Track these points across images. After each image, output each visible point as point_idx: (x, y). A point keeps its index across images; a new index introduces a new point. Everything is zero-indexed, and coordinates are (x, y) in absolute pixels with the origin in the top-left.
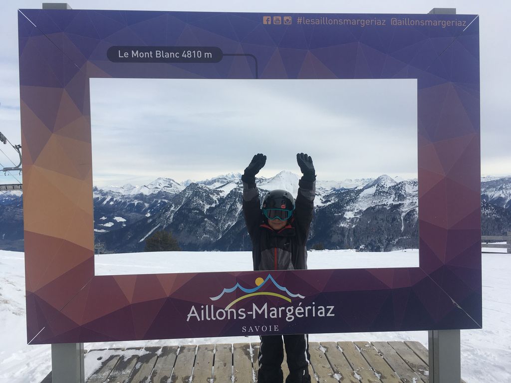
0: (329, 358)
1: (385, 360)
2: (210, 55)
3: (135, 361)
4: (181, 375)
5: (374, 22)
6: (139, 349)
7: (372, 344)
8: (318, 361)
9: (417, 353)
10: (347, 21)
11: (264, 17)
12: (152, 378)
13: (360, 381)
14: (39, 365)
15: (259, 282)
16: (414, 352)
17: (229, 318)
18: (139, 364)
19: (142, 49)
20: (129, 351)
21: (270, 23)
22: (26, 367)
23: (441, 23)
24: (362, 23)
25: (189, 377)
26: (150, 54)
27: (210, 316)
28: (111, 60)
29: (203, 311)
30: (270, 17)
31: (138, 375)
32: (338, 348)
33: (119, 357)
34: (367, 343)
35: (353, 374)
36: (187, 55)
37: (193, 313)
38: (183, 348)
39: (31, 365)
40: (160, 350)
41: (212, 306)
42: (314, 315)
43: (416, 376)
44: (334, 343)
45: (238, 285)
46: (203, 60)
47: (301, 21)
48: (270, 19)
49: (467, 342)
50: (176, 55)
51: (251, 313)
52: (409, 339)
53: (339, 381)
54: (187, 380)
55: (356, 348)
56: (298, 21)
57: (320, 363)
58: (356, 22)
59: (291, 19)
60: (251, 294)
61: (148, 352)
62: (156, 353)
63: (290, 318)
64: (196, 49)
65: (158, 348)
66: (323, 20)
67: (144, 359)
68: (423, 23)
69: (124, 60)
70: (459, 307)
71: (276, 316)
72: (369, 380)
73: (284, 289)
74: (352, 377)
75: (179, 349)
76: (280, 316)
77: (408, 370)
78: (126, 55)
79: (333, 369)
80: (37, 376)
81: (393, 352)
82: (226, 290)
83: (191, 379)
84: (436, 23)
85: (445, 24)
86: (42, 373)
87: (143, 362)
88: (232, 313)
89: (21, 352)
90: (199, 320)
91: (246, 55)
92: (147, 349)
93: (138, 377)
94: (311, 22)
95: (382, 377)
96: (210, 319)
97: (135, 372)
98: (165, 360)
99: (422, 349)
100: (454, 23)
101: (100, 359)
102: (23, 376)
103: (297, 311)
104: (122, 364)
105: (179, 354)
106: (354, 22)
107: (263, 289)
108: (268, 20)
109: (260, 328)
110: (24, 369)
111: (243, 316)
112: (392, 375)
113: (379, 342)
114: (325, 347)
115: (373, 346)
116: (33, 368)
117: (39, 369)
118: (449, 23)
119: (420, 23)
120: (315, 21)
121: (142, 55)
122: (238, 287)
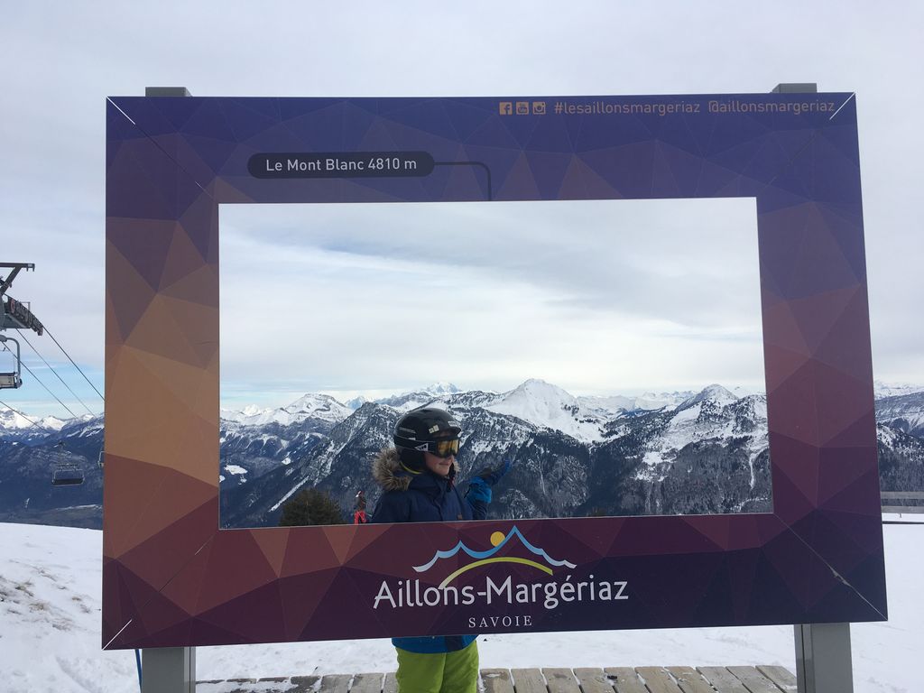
2: (413, 164)
5: (680, 108)
6: (281, 680)
7: (698, 670)
10: (637, 106)
11: (501, 104)
15: (498, 539)
16: (774, 684)
17: (446, 603)
19: (304, 158)
20: (264, 683)
21: (510, 112)
23: (791, 107)
26: (316, 165)
27: (413, 600)
28: (253, 175)
29: (400, 590)
32: (637, 677)
34: (689, 669)
36: (376, 165)
37: (385, 593)
38: (359, 678)
40: (319, 682)
41: (417, 581)
42: (593, 598)
44: (630, 669)
45: (461, 544)
46: (403, 172)
47: (560, 109)
48: (511, 107)
50: (358, 166)
51: (484, 594)
55: (669, 678)
56: (557, 110)
58: (652, 107)
59: (544, 106)
60: (483, 560)
61: (296, 686)
62: (311, 686)
63: (551, 603)
64: (392, 156)
65: (316, 679)
66: (596, 107)
68: (761, 108)
69: (275, 175)
70: (845, 582)
71: (526, 600)
73: (540, 552)
75: (352, 680)
76: (534, 600)
78: (278, 166)
81: (737, 684)
82: (440, 554)
84: (784, 108)
85: (799, 109)
88: (451, 593)
90: (394, 606)
91: (471, 163)
92: (296, 679)
94: (576, 110)
96: (412, 605)
99: (789, 678)
100: (814, 107)
103: (563, 591)
105: (353, 687)
106: (649, 109)
107: (504, 551)
108: (507, 109)
109: (500, 620)
111: (469, 599)
113: (712, 668)
114: (611, 677)
115: (701, 674)
118: (805, 106)
119: (758, 108)
120: (584, 108)
121: (303, 166)
122: (461, 549)
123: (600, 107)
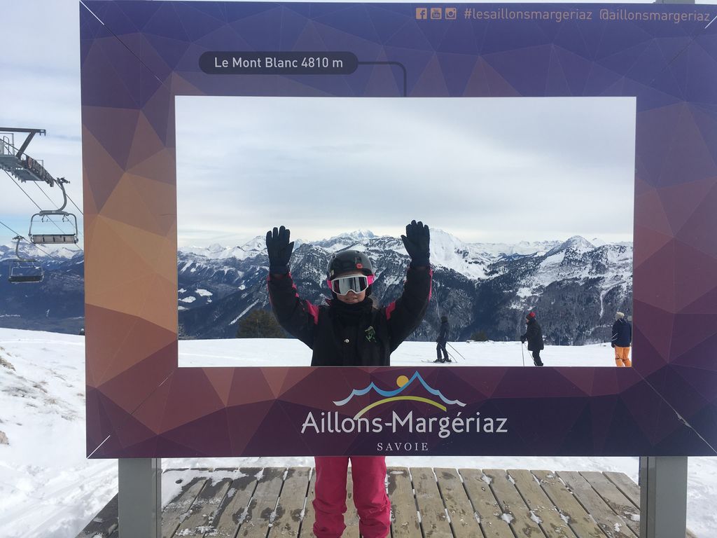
0: (495, 491)
1: (575, 497)
2: (340, 63)
3: (226, 486)
4: (289, 507)
5: (574, 15)
6: (231, 470)
7: (557, 474)
8: (480, 495)
9: (623, 490)
10: (536, 13)
11: (417, 9)
12: (249, 511)
13: (539, 524)
14: (97, 488)
15: (403, 382)
16: (617, 488)
17: (359, 431)
18: (232, 491)
19: (246, 56)
20: (219, 472)
21: (425, 17)
22: (80, 490)
23: (672, 16)
24: (559, 16)
25: (300, 511)
26: (257, 64)
27: (333, 427)
28: (204, 71)
29: (323, 420)
30: (426, 9)
31: (231, 505)
32: (508, 478)
33: (204, 481)
34: (549, 473)
35: (530, 515)
36: (308, 64)
37: (310, 421)
38: (291, 471)
39: (86, 488)
40: (261, 472)
41: (336, 413)
42: (478, 431)
43: (619, 521)
44: (503, 471)
45: (372, 385)
46: (331, 70)
47: (469, 15)
48: (426, 12)
49: (694, 475)
50: (292, 64)
51: (390, 424)
52: (610, 468)
53: (509, 524)
54: (297, 515)
55: (534, 480)
56: (466, 15)
57: (483, 498)
58: (550, 15)
59: (455, 11)
60: (390, 398)
61: (244, 475)
62: (255, 476)
63: (444, 434)
64: (322, 55)
65: (258, 470)
66: (501, 13)
67: (239, 484)
68: (646, 17)
69: (222, 71)
70: (687, 424)
71: (424, 430)
72: (551, 524)
73: (437, 393)
74: (528, 519)
75: (286, 472)
76: (430, 431)
77: (609, 512)
78: (225, 63)
79: (501, 508)
80: (93, 502)
81: (587, 487)
82: (355, 392)
83: (303, 514)
84: (665, 17)
85: (678, 18)
86: (101, 499)
87: (237, 488)
88: (363, 423)
89: (72, 469)
90: (318, 432)
91: (390, 63)
92: (243, 470)
93: (232, 508)
94: (483, 16)
95: (571, 521)
96: (332, 431)
97: (227, 501)
98: (268, 486)
99: (629, 483)
100: (692, 17)
101: (179, 482)
102: (75, 502)
103: (454, 424)
104: (209, 489)
105: (287, 478)
106: (547, 16)
107: (408, 391)
108: (422, 14)
110: (77, 493)
111: (378, 428)
112: (585, 519)
113: (567, 472)
114: (489, 476)
115: (559, 477)
116: (89, 492)
117: (96, 494)
118: (684, 16)
119: (642, 17)
120: (490, 14)
121: (246, 63)
122: (372, 388)
123: (505, 13)
